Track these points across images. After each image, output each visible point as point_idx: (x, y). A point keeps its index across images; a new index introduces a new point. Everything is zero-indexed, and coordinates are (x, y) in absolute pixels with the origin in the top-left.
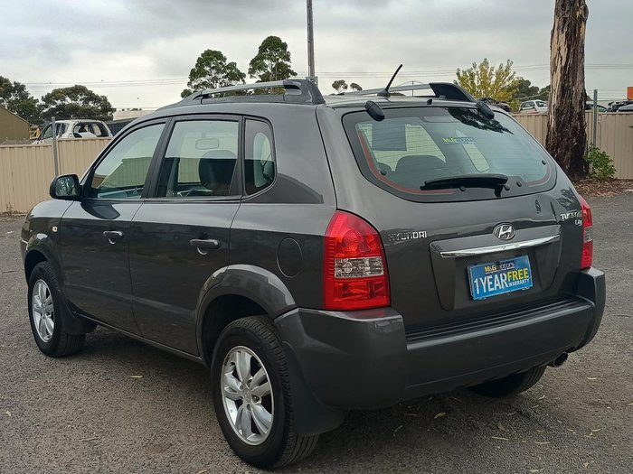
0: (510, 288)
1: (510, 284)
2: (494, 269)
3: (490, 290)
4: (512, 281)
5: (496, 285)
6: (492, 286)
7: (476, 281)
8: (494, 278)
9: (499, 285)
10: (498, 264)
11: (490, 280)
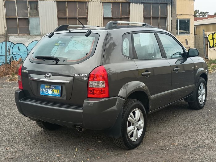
0: (52, 95)
1: (53, 94)
2: (49, 87)
3: (46, 93)
4: (54, 92)
5: (48, 92)
6: (47, 92)
7: (42, 89)
8: (48, 90)
9: (49, 92)
10: (50, 86)
11: (47, 90)
